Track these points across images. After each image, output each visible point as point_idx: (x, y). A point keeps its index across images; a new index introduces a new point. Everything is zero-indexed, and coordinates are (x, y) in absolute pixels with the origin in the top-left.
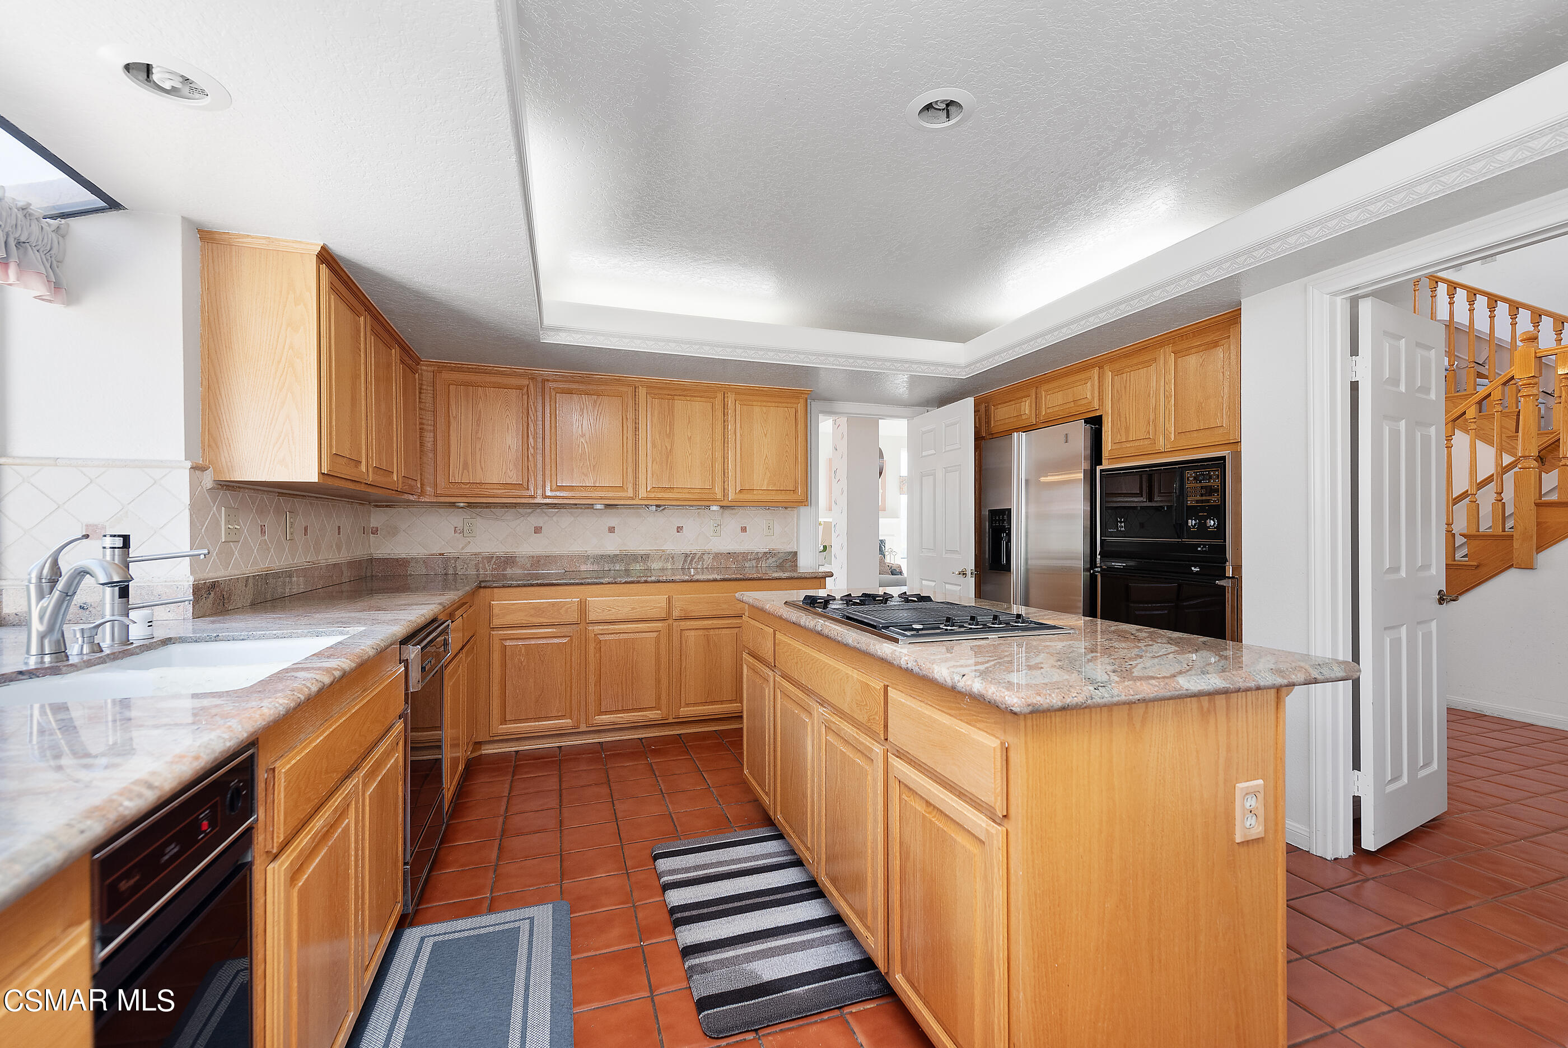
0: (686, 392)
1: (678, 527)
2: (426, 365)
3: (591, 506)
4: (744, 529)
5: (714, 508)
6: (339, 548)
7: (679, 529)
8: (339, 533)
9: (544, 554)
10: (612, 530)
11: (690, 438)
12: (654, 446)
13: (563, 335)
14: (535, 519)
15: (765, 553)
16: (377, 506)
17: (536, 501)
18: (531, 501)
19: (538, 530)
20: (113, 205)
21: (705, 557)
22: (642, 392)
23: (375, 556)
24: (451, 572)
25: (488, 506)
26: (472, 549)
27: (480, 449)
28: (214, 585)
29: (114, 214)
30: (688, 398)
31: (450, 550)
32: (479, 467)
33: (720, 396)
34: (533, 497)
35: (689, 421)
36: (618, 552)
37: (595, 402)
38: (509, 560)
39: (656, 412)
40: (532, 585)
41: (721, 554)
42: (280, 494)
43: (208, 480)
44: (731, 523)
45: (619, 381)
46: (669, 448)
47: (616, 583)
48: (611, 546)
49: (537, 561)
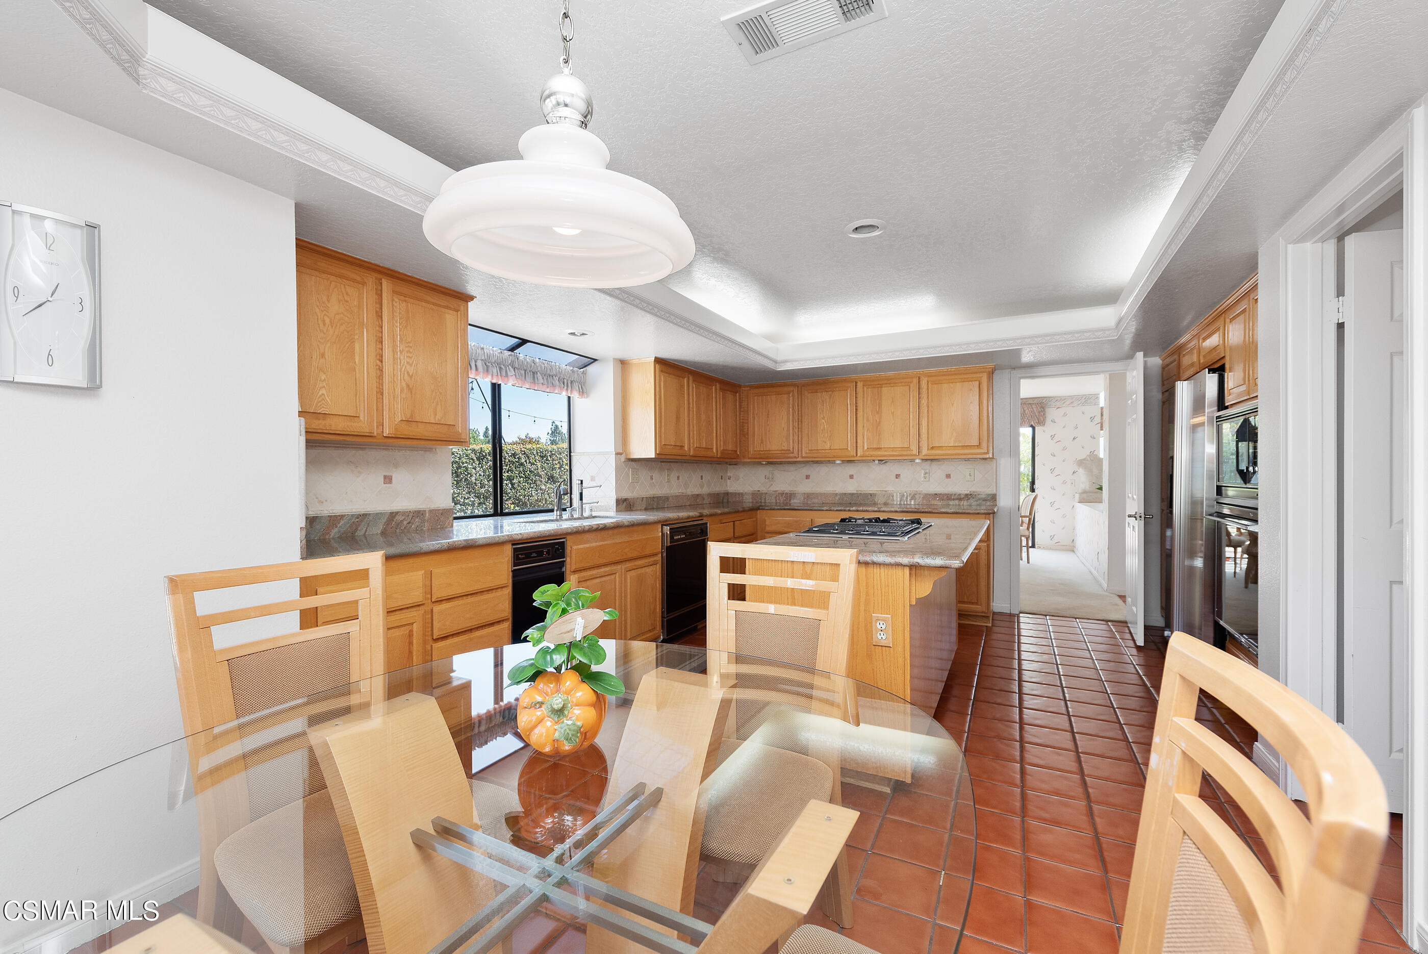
0: (890, 382)
1: (897, 475)
2: (745, 387)
3: (834, 462)
4: (948, 476)
5: (917, 461)
6: (702, 487)
7: (898, 476)
8: (702, 479)
9: (811, 492)
10: (851, 477)
11: (893, 413)
12: (868, 420)
13: (788, 364)
14: (805, 470)
15: (967, 495)
16: (730, 464)
17: (798, 460)
18: (795, 460)
19: (808, 477)
20: (595, 360)
21: (917, 496)
22: (860, 385)
23: (730, 491)
24: (763, 501)
25: (781, 463)
26: (773, 488)
27: (769, 431)
28: (626, 500)
29: (596, 362)
30: (892, 385)
31: (763, 489)
32: (768, 442)
33: (915, 381)
34: (795, 457)
35: (893, 401)
36: (855, 492)
37: (831, 395)
38: (791, 495)
39: (869, 399)
40: (785, 509)
41: (930, 495)
42: (662, 462)
43: (623, 458)
44: (938, 471)
45: (845, 380)
46: (878, 421)
47: (831, 510)
48: (851, 487)
49: (808, 496)
